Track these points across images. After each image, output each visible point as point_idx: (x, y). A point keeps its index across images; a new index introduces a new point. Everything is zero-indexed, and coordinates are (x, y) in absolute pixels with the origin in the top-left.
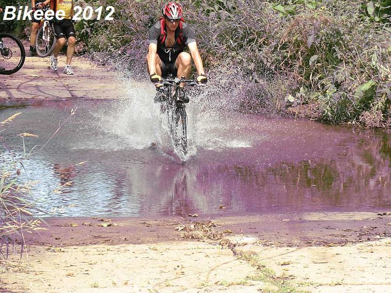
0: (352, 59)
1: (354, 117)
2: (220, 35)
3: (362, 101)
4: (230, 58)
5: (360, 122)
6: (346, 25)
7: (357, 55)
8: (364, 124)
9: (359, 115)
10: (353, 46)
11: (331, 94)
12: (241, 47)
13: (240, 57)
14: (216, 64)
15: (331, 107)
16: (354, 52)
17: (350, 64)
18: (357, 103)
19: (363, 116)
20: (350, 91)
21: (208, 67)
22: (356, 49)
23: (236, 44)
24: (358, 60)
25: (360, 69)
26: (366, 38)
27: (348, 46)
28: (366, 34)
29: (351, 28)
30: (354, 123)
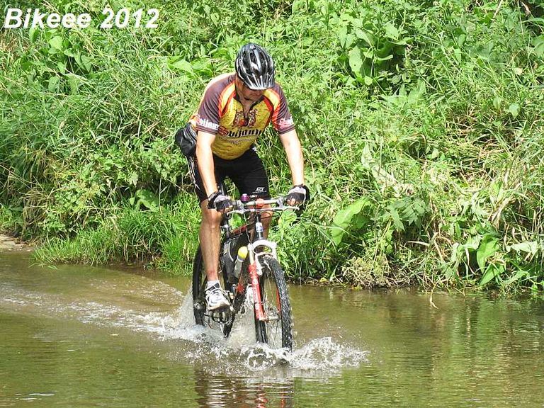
0: (323, 157)
1: (332, 268)
2: (70, 121)
3: (346, 239)
4: (91, 164)
5: (344, 278)
6: (311, 94)
7: (332, 149)
8: (352, 281)
9: (341, 264)
10: (324, 135)
11: (286, 225)
12: (112, 141)
13: (110, 161)
14: (64, 176)
15: (287, 252)
16: (326, 144)
17: (321, 168)
18: (336, 241)
19: (348, 266)
20: (323, 219)
21: (49, 182)
22: (330, 138)
23: (101, 137)
24: (336, 161)
25: (339, 177)
26: (348, 118)
27: (315, 134)
28: (349, 109)
29: (318, 100)
30: (331, 279)
